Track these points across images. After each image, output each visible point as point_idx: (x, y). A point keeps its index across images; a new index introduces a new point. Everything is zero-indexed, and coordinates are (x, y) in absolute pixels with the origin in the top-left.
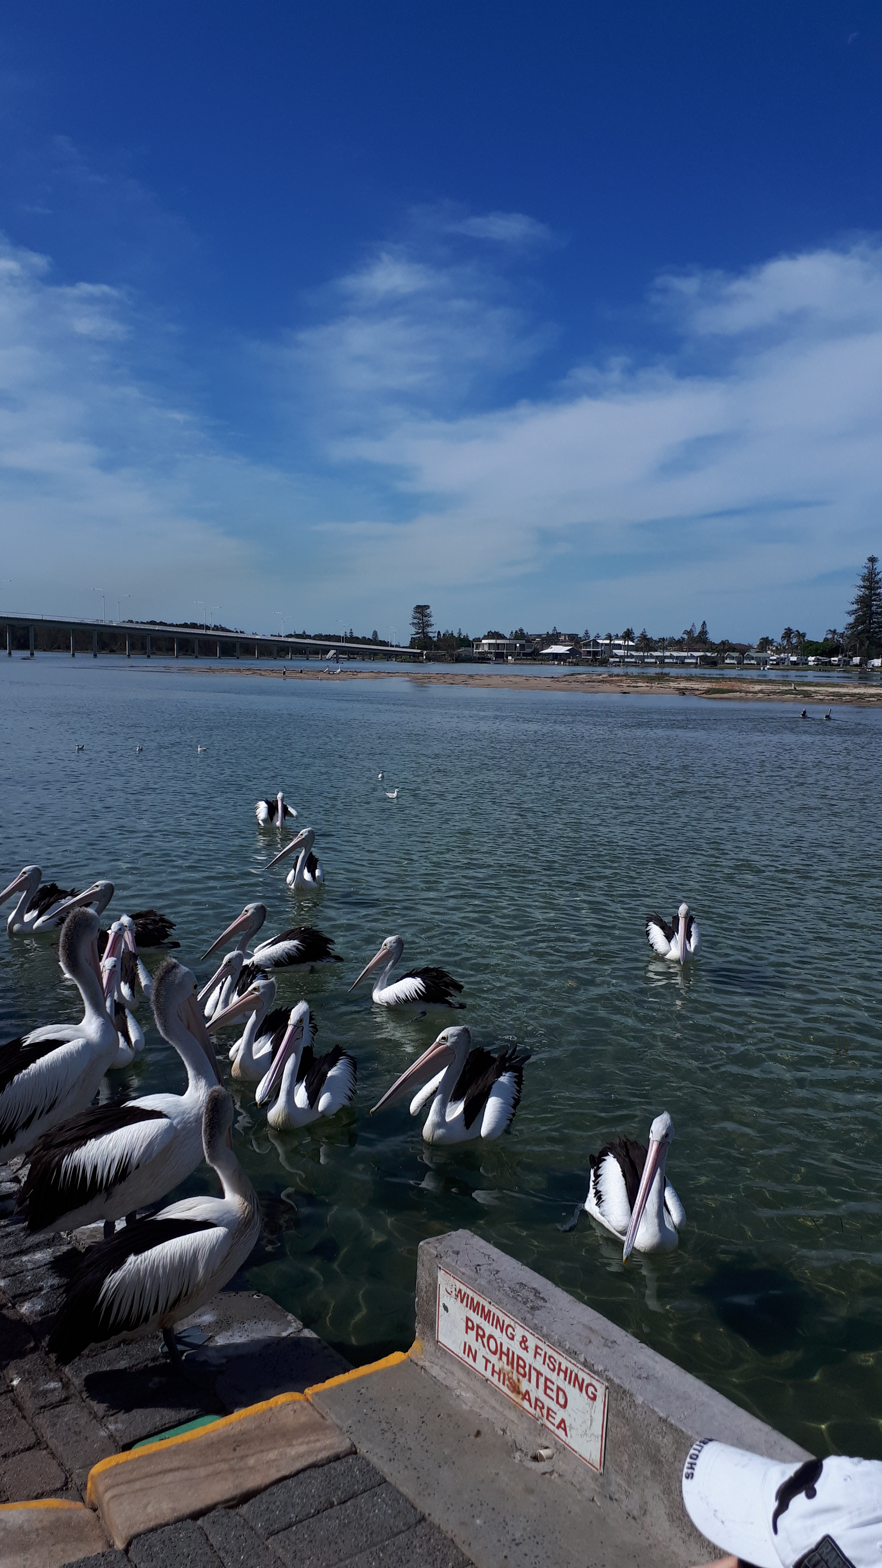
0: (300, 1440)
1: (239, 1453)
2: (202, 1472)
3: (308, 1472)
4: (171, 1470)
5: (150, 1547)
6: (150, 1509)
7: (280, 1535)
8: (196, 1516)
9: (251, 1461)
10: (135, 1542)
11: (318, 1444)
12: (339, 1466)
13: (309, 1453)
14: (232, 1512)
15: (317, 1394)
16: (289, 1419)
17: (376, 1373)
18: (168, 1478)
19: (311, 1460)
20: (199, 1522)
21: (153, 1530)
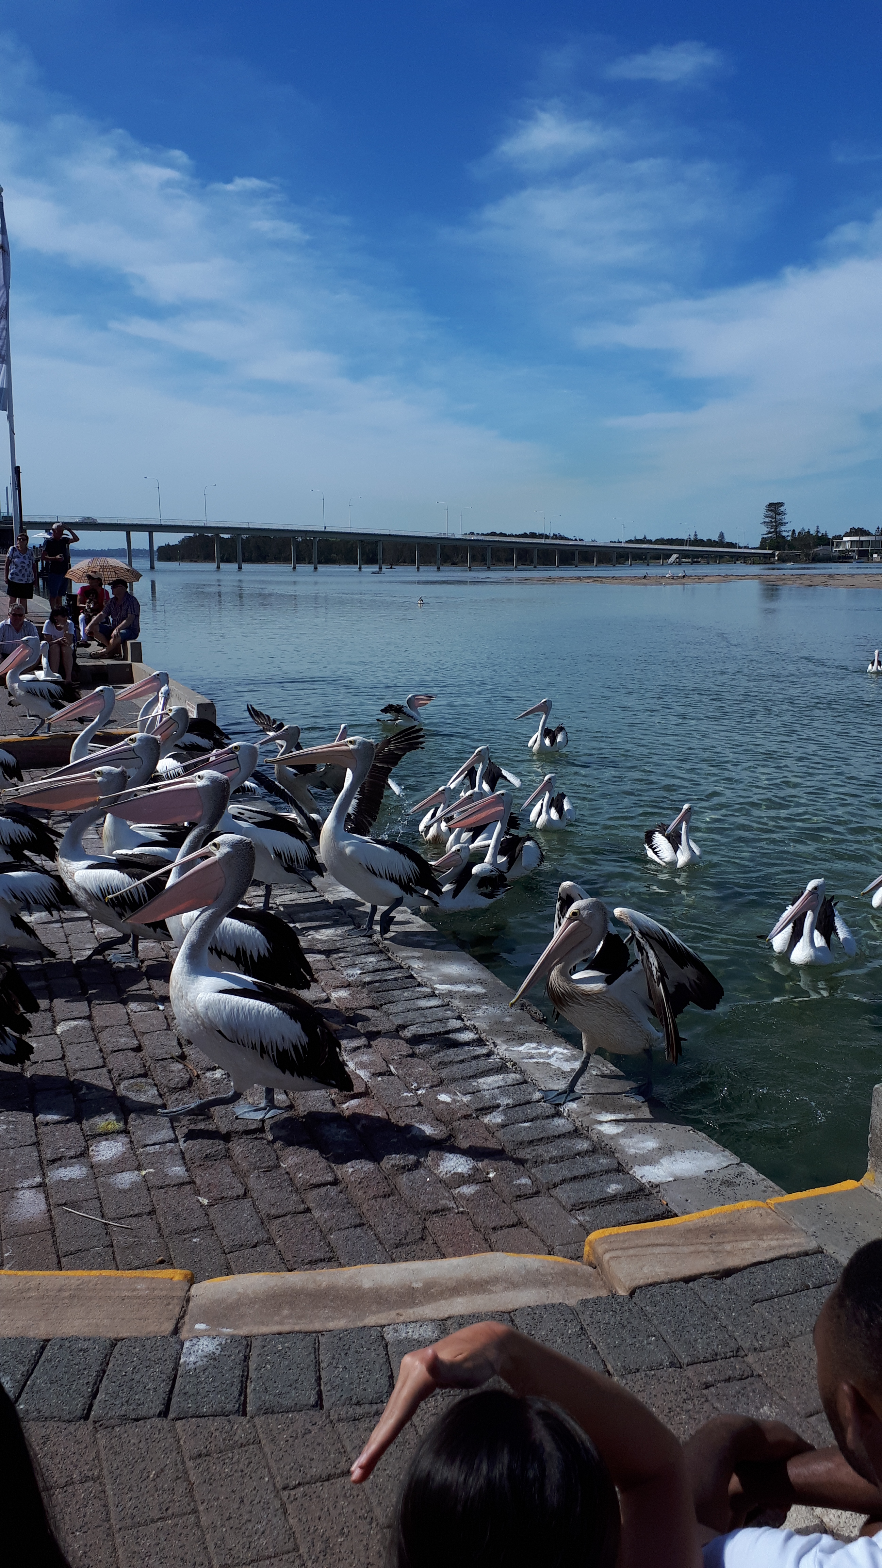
0: (769, 1237)
1: (715, 1239)
2: (686, 1249)
3: (782, 1261)
4: (657, 1245)
5: (652, 1296)
6: (645, 1270)
7: (764, 1303)
8: (687, 1280)
9: (728, 1247)
10: (638, 1291)
11: (787, 1242)
12: (810, 1260)
13: (780, 1247)
14: (718, 1282)
15: (779, 1204)
16: (755, 1219)
17: (832, 1194)
18: (656, 1250)
19: (783, 1252)
20: (691, 1284)
21: (650, 1285)
